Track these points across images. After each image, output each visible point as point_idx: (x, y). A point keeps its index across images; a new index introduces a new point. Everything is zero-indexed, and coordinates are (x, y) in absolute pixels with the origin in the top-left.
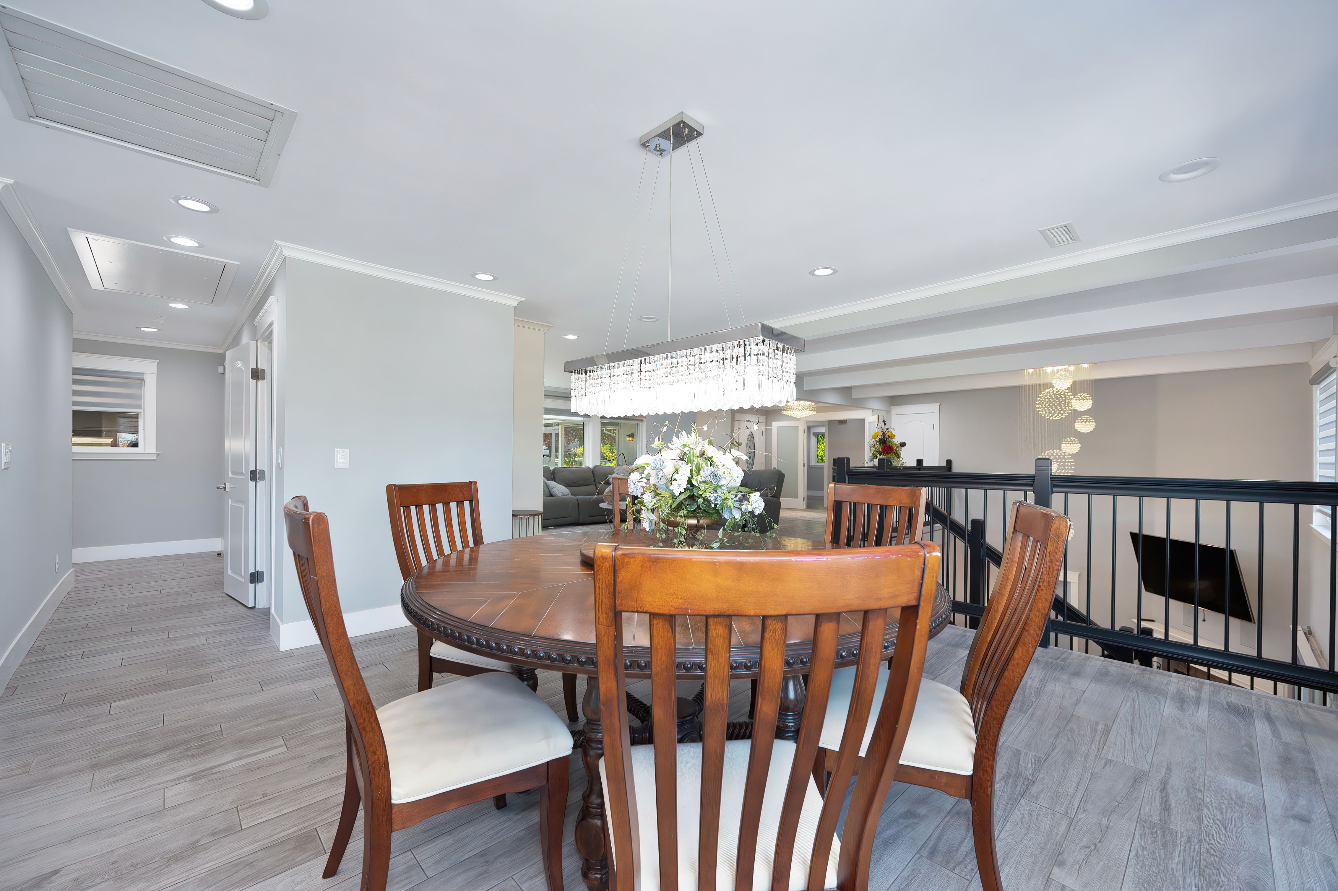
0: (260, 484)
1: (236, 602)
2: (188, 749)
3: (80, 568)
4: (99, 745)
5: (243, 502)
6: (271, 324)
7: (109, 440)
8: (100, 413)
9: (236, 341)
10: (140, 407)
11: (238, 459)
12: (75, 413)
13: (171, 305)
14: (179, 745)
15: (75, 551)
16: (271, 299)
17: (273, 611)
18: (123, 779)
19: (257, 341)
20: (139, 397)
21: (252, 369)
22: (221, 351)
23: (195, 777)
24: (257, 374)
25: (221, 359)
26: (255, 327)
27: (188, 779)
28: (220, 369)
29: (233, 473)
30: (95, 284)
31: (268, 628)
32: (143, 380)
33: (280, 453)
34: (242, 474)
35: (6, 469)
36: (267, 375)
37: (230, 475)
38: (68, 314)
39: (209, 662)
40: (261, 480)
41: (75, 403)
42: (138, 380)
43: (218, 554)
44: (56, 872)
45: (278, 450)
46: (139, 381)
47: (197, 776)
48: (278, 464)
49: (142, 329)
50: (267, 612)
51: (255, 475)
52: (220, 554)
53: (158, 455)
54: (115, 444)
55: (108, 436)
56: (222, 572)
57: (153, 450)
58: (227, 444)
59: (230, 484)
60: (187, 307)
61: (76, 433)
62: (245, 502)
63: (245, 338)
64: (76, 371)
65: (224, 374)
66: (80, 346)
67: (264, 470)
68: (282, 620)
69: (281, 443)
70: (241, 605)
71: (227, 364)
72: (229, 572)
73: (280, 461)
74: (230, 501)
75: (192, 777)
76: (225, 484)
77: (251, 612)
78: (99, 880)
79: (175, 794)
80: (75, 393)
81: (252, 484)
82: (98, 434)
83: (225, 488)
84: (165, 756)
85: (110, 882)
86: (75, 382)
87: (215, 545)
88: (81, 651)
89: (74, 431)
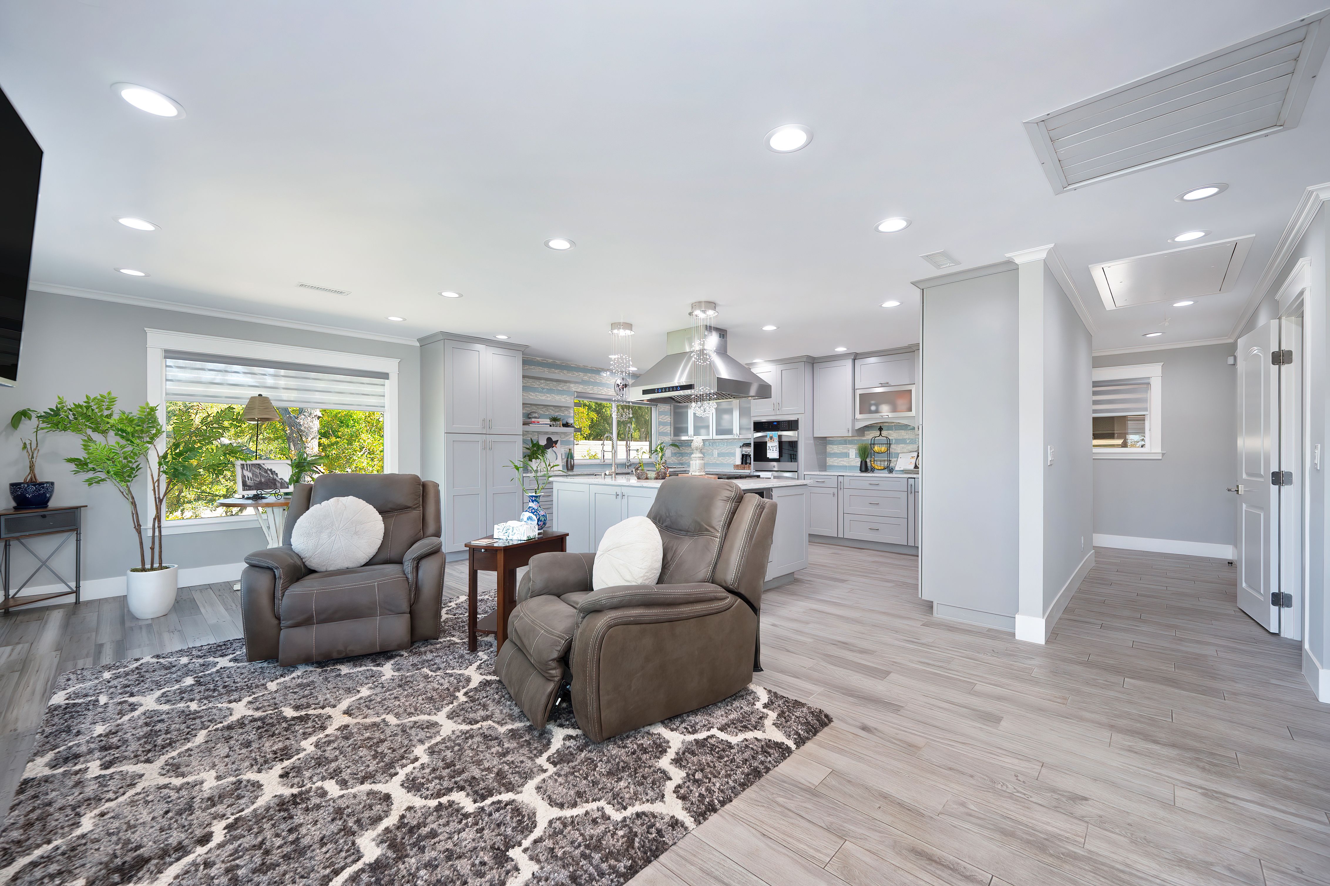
0: (1284, 489)
1: (1253, 621)
2: (1198, 759)
3: (1099, 551)
4: (1116, 711)
5: (1261, 508)
6: (1302, 293)
7: (1120, 442)
8: (1113, 418)
9: (1250, 325)
10: (1146, 410)
11: (1254, 459)
12: (1093, 418)
13: (1175, 305)
14: (1188, 749)
15: (1095, 536)
16: (1301, 262)
17: (1307, 646)
18: (1136, 753)
19: (1280, 319)
20: (1145, 400)
21: (1273, 353)
22: (1231, 341)
23: (1208, 794)
24: (1280, 358)
25: (1231, 349)
26: (1277, 302)
27: (1200, 791)
28: (1231, 360)
29: (1248, 474)
30: (1109, 304)
31: (1300, 666)
32: (1149, 384)
33: (1318, 452)
34: (1261, 476)
35: (1051, 465)
36: (1296, 357)
37: (1244, 476)
38: (1089, 337)
39: (1220, 677)
40: (1287, 484)
41: (1095, 411)
42: (1144, 384)
43: (1229, 563)
44: (1086, 799)
45: (1314, 448)
46: (1145, 386)
47: (1209, 793)
48: (1314, 465)
49: (1147, 336)
50: (1298, 646)
51: (1278, 478)
52: (1231, 563)
53: (1163, 454)
54: (1125, 445)
55: (1119, 438)
56: (1234, 584)
57: (1158, 449)
58: (1240, 442)
59: (1244, 487)
60: (1192, 303)
61: (1096, 436)
62: (1265, 508)
63: (1262, 319)
64: (1096, 384)
65: (1234, 364)
66: (1098, 362)
67: (1291, 473)
68: (1322, 663)
69: (1318, 438)
70: (1258, 627)
71: (1239, 353)
72: (1244, 585)
73: (1317, 461)
74: (1244, 506)
75: (1203, 791)
76: (1238, 486)
77: (1273, 639)
78: (1117, 831)
79: (1186, 797)
80: (1095, 402)
81: (1274, 488)
82: (1111, 436)
83: (1238, 491)
84: (1175, 753)
85: (1126, 840)
86: (1095, 393)
87: (1226, 552)
88: (1101, 622)
89: (1093, 434)
